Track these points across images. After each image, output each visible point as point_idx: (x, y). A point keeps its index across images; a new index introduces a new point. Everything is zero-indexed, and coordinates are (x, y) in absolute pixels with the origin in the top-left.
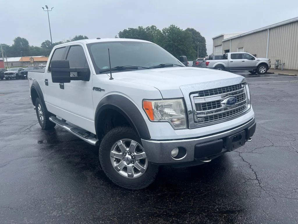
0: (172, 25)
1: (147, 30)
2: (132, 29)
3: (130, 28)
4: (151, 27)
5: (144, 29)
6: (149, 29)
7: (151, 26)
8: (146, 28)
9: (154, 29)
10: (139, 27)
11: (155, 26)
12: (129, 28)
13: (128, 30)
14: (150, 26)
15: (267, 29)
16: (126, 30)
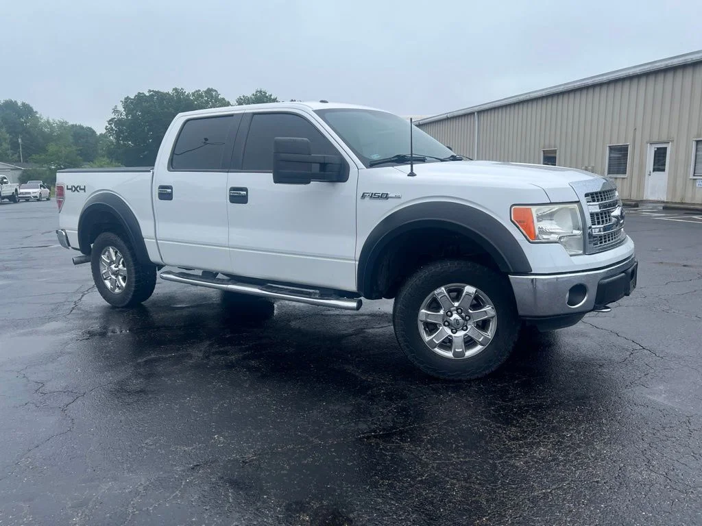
0: (261, 91)
1: (196, 99)
2: (157, 93)
3: (153, 91)
4: (206, 92)
5: (188, 95)
6: (201, 96)
7: (205, 89)
8: (193, 94)
9: (212, 97)
10: (175, 89)
11: (215, 91)
12: (150, 91)
13: (147, 94)
14: (203, 89)
15: (474, 113)
16: (143, 93)
